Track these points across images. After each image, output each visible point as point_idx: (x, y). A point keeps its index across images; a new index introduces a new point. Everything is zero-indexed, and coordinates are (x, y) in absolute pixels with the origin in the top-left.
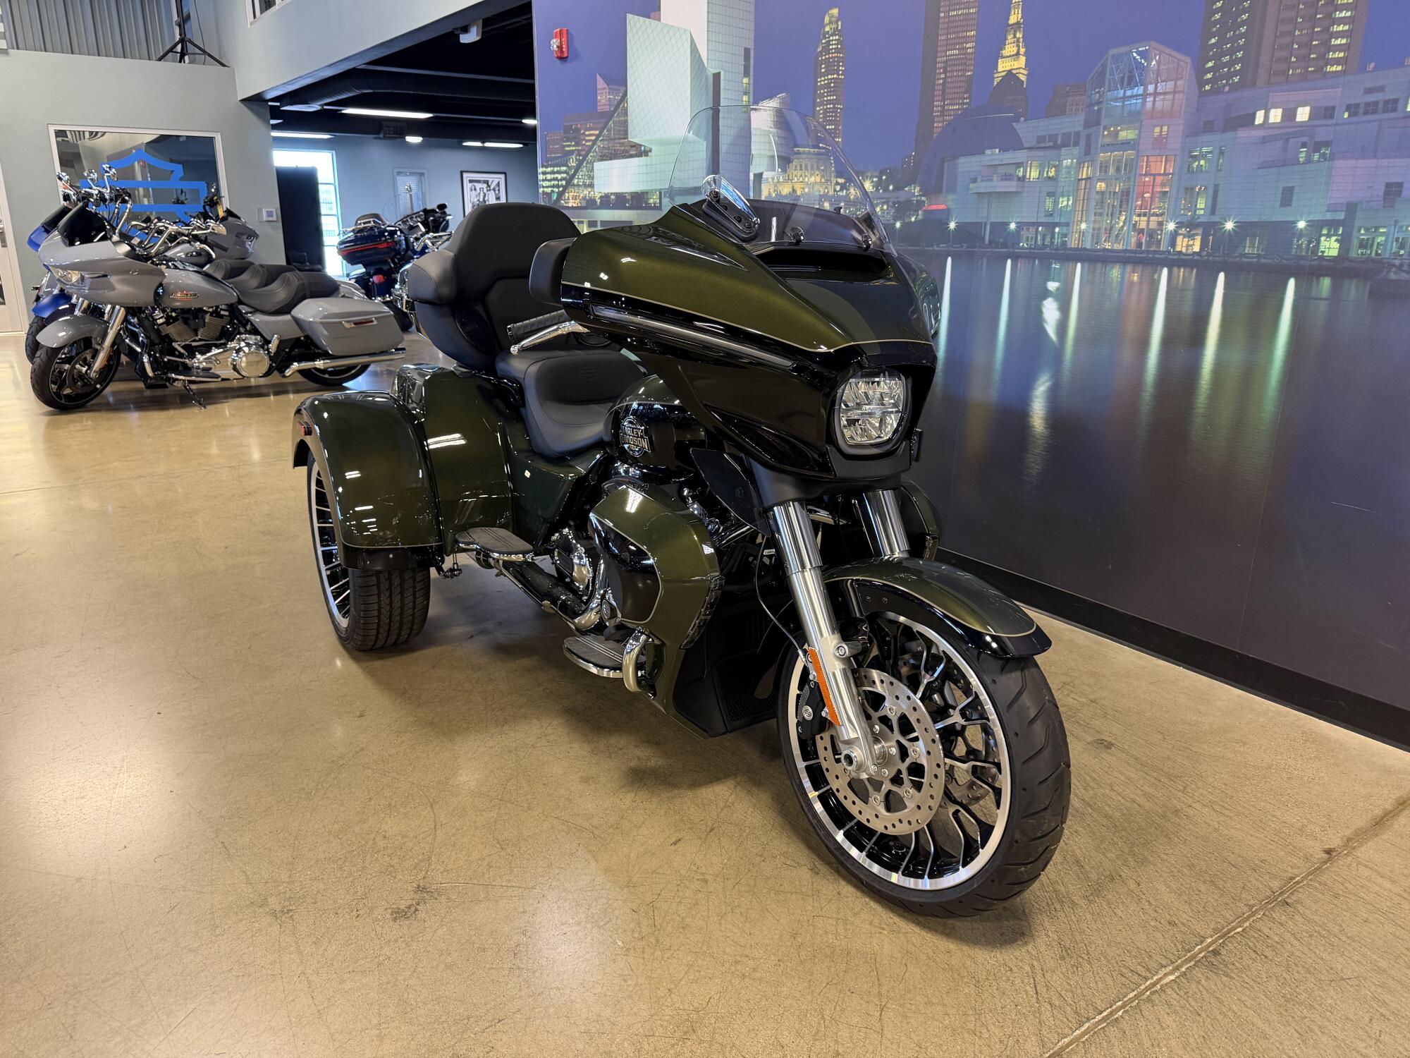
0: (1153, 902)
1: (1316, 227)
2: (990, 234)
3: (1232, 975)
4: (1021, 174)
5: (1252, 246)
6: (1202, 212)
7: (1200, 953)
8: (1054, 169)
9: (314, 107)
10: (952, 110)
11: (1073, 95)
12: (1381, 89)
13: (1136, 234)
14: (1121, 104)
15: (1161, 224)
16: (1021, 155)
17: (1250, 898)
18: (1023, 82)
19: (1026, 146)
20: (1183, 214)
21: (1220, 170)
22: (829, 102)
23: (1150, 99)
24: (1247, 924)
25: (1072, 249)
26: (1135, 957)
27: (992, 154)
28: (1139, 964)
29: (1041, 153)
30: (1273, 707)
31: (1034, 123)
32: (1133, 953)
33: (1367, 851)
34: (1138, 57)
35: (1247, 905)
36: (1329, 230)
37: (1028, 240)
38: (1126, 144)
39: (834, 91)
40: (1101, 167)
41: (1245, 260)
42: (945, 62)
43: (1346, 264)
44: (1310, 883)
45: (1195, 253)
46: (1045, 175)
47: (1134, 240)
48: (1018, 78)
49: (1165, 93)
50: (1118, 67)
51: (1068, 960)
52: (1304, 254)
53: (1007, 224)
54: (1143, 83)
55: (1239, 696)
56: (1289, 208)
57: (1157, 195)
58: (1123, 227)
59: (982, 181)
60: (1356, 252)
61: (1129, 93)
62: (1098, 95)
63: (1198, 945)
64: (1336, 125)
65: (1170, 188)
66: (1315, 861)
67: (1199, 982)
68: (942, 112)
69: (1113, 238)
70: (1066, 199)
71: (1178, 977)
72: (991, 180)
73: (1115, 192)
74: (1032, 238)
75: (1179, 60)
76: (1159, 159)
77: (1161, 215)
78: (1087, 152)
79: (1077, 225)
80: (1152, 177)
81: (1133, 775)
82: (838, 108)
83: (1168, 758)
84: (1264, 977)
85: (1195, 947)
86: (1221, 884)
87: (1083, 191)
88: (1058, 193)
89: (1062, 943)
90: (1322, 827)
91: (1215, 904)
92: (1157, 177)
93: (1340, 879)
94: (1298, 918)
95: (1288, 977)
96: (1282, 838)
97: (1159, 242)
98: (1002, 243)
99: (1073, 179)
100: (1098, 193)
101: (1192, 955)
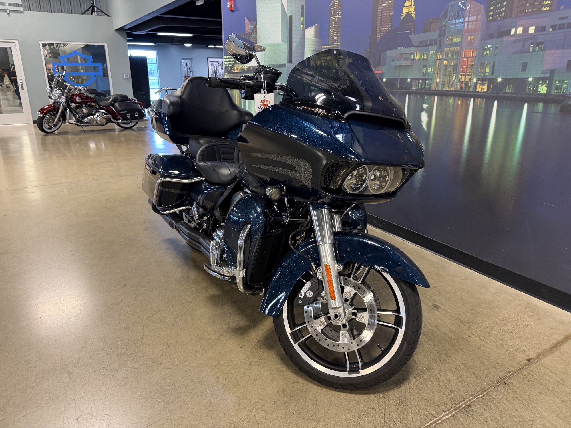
0: (445, 381)
1: (537, 80)
2: (400, 84)
3: (475, 417)
4: (412, 58)
5: (509, 89)
6: (488, 74)
7: (462, 406)
8: (426, 55)
9: (144, 33)
10: (384, 30)
11: (434, 23)
12: (566, 18)
13: (460, 84)
14: (454, 26)
15: (470, 79)
16: (412, 49)
17: (489, 380)
18: (413, 17)
19: (414, 45)
20: (480, 75)
21: (496, 55)
22: (335, 27)
23: (466, 24)
24: (486, 393)
25: (433, 90)
26: (432, 407)
27: (400, 49)
28: (433, 410)
29: (420, 48)
30: (515, 291)
31: (417, 35)
32: (431, 405)
33: (546, 360)
34: (461, 5)
35: (487, 384)
36: (543, 82)
37: (415, 86)
38: (456, 44)
39: (337, 23)
40: (445, 54)
41: (506, 95)
42: (382, 9)
43: (550, 97)
44: (518, 374)
45: (484, 92)
46: (422, 58)
47: (459, 86)
48: (411, 16)
49: (472, 21)
50: (453, 10)
51: (402, 406)
52: (531, 92)
53: (407, 79)
54: (464, 17)
55: (500, 286)
56: (525, 72)
57: (469, 66)
58: (454, 80)
59: (396, 61)
60: (554, 92)
61: (457, 21)
62: (444, 23)
64: (546, 34)
65: (474, 63)
66: (522, 364)
67: (459, 420)
68: (380, 31)
69: (450, 85)
70: (431, 68)
71: (450, 417)
72: (400, 60)
73: (451, 65)
74: (417, 86)
75: (479, 6)
76: (470, 50)
77: (471, 75)
78: (440, 47)
79: (435, 79)
80: (467, 59)
81: (446, 322)
82: (339, 30)
83: (464, 314)
84: (489, 418)
85: (460, 403)
86: (477, 373)
87: (438, 65)
88: (428, 66)
89: (400, 399)
90: (528, 348)
91: (473, 383)
92: (469, 58)
93: (532, 373)
94: (510, 391)
95: (500, 419)
96: (509, 353)
97: (469, 87)
98: (404, 87)
99: (434, 60)
100: (444, 65)
101: (458, 406)
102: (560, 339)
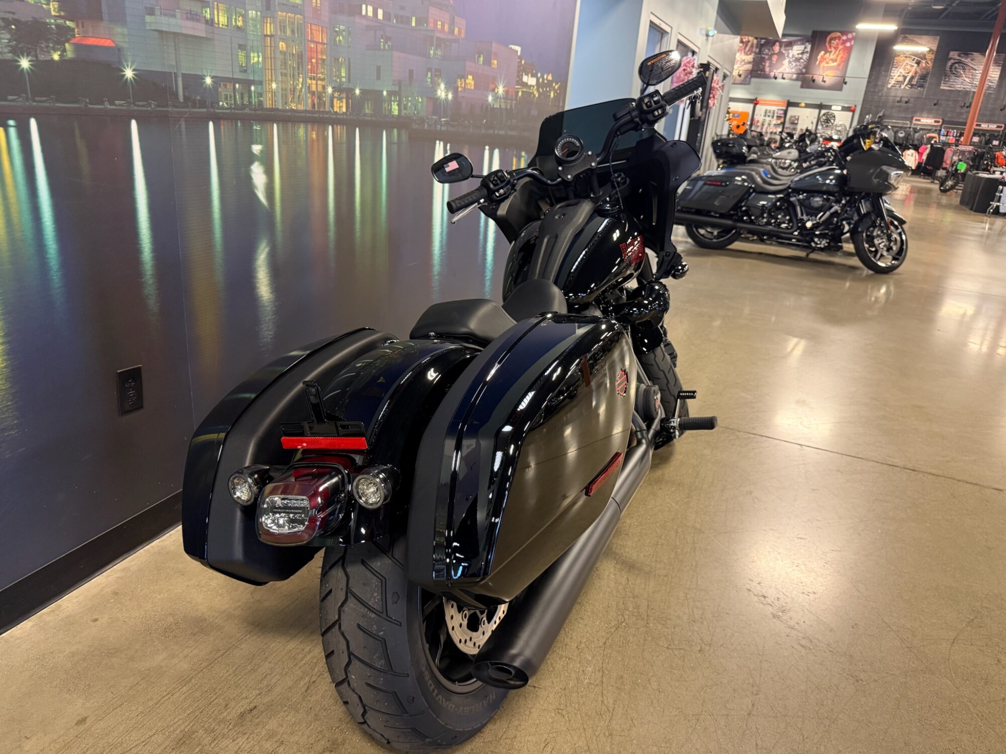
1: (390, 95)
2: (184, 88)
4: (208, 16)
5: (368, 106)
6: (344, 80)
8: (241, 18)
13: (311, 96)
15: (324, 87)
20: (335, 81)
21: (350, 47)
25: (267, 109)
36: (394, 98)
37: (226, 99)
38: (296, 8)
40: (280, 26)
41: (367, 118)
43: (401, 120)
45: (344, 112)
46: (234, 24)
47: (310, 101)
52: (387, 113)
53: (202, 78)
56: (379, 81)
57: (320, 62)
58: (301, 91)
60: (403, 112)
64: (392, 26)
65: (327, 57)
69: (296, 99)
70: (256, 54)
72: (174, 16)
73: (293, 54)
74: (231, 97)
76: (317, 27)
77: (324, 80)
78: (268, 7)
79: (269, 84)
80: (315, 44)
87: (269, 48)
88: (249, 47)
92: (318, 45)
97: (324, 103)
98: (199, 100)
99: (260, 34)
100: (281, 52)
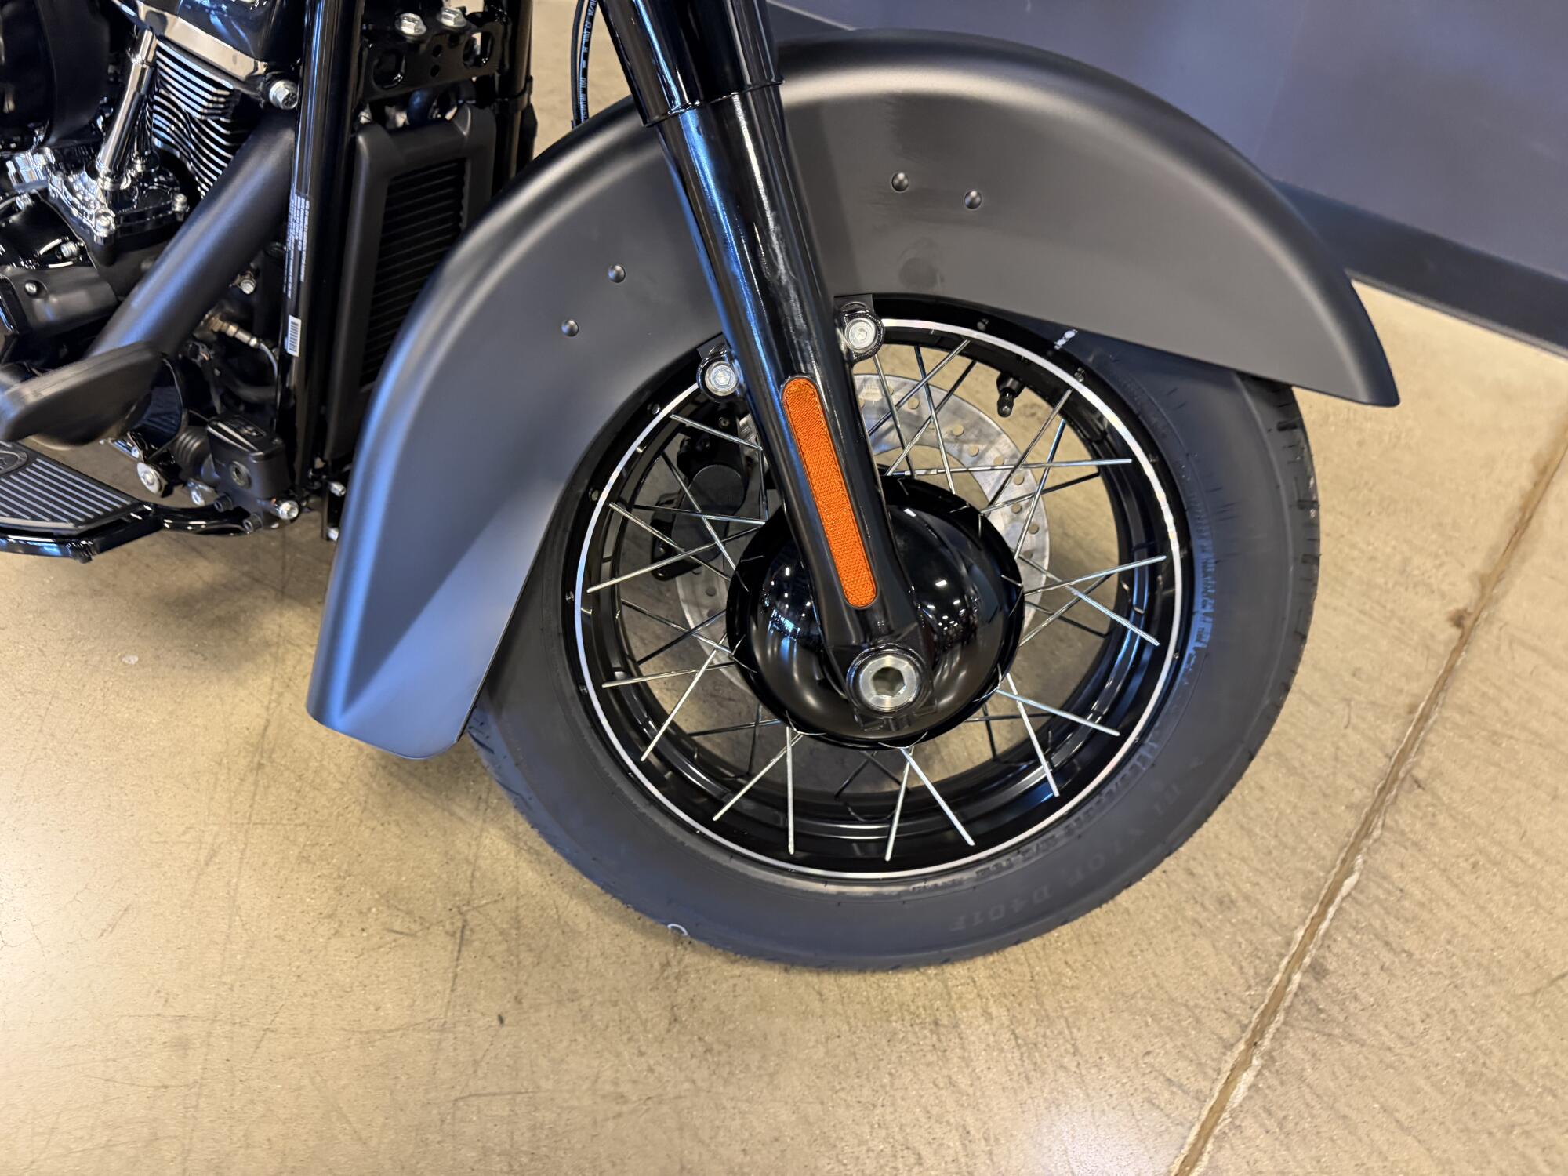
3: (1360, 1032)
7: (1289, 980)
17: (1350, 784)
24: (1359, 864)
26: (1170, 1031)
33: (1516, 606)
35: (1350, 807)
44: (1447, 713)
63: (1282, 956)
66: (1441, 649)
67: (1302, 1079)
71: (1259, 1073)
84: (1416, 1015)
85: (1278, 964)
89: (1019, 1031)
90: (1437, 556)
91: (1295, 821)
93: (1491, 692)
94: (1443, 819)
95: (1459, 1007)
96: (1378, 603)
101: (1277, 987)
102: (1523, 478)
